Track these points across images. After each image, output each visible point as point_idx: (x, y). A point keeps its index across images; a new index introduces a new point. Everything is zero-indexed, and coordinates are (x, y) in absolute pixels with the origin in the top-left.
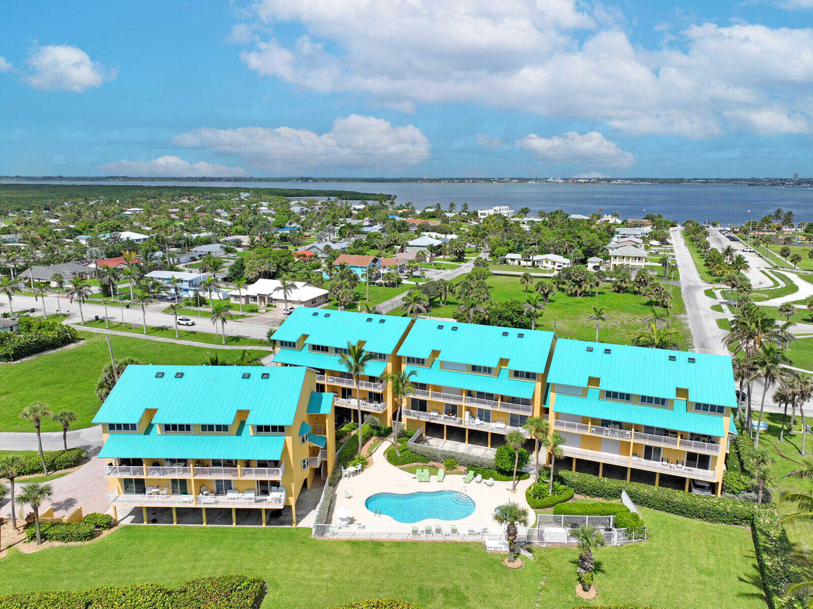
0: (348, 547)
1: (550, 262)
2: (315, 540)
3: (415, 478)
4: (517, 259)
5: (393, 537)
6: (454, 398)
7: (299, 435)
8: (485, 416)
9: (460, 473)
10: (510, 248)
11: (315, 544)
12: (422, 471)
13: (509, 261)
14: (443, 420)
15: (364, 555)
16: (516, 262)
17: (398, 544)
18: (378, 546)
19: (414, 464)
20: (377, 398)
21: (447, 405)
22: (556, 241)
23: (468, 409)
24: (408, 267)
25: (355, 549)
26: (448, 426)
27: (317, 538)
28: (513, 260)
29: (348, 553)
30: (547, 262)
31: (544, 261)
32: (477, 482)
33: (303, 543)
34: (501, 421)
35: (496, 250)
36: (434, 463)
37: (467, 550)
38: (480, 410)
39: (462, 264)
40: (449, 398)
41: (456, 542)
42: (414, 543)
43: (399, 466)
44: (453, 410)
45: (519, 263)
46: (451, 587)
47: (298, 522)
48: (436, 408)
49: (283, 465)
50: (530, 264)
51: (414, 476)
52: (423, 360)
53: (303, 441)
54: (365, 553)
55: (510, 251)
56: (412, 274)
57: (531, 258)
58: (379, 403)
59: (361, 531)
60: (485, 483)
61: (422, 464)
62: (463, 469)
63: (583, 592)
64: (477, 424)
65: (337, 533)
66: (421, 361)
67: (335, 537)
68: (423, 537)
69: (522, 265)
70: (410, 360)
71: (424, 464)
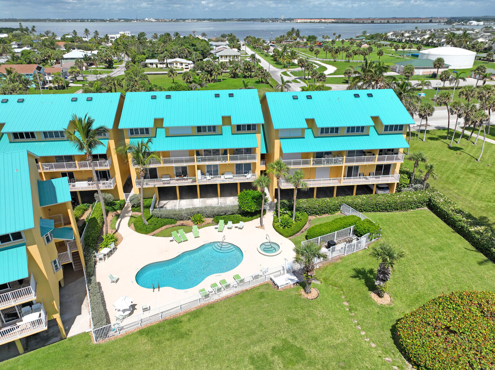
0: (144, 339)
1: (179, 64)
2: (100, 346)
3: (171, 241)
4: (155, 63)
5: (185, 309)
6: (187, 161)
7: (42, 235)
8: (214, 171)
9: (208, 225)
10: (147, 55)
11: (103, 352)
12: (178, 232)
13: (149, 65)
14: (176, 183)
15: (168, 343)
16: (154, 66)
17: (196, 314)
18: (176, 325)
19: (164, 227)
20: (104, 175)
21: (177, 168)
22: (179, 49)
23: (199, 167)
24: (71, 73)
25: (155, 339)
26: (180, 187)
27: (101, 341)
28: (152, 64)
29: (148, 347)
30: (177, 64)
31: (175, 64)
32: (228, 228)
33: (87, 356)
34: (228, 172)
35: (137, 58)
36: (182, 222)
37: (262, 296)
38: (208, 166)
39: (113, 70)
40: (182, 161)
41: (247, 290)
42: (211, 306)
43: (151, 234)
44: (183, 172)
45: (157, 66)
46: (278, 343)
47: (67, 331)
48: (166, 173)
49: (32, 281)
50: (165, 66)
51: (171, 238)
52: (147, 129)
53: (48, 240)
54: (168, 340)
55: (147, 58)
56: (76, 79)
57: (165, 61)
58: (107, 180)
59: (147, 314)
60: (236, 227)
61: (171, 226)
62: (210, 220)
63: (380, 299)
64: (208, 180)
65: (122, 328)
66: (145, 131)
67: (122, 332)
68: (215, 298)
69: (159, 67)
70: (134, 132)
71: (173, 225)
